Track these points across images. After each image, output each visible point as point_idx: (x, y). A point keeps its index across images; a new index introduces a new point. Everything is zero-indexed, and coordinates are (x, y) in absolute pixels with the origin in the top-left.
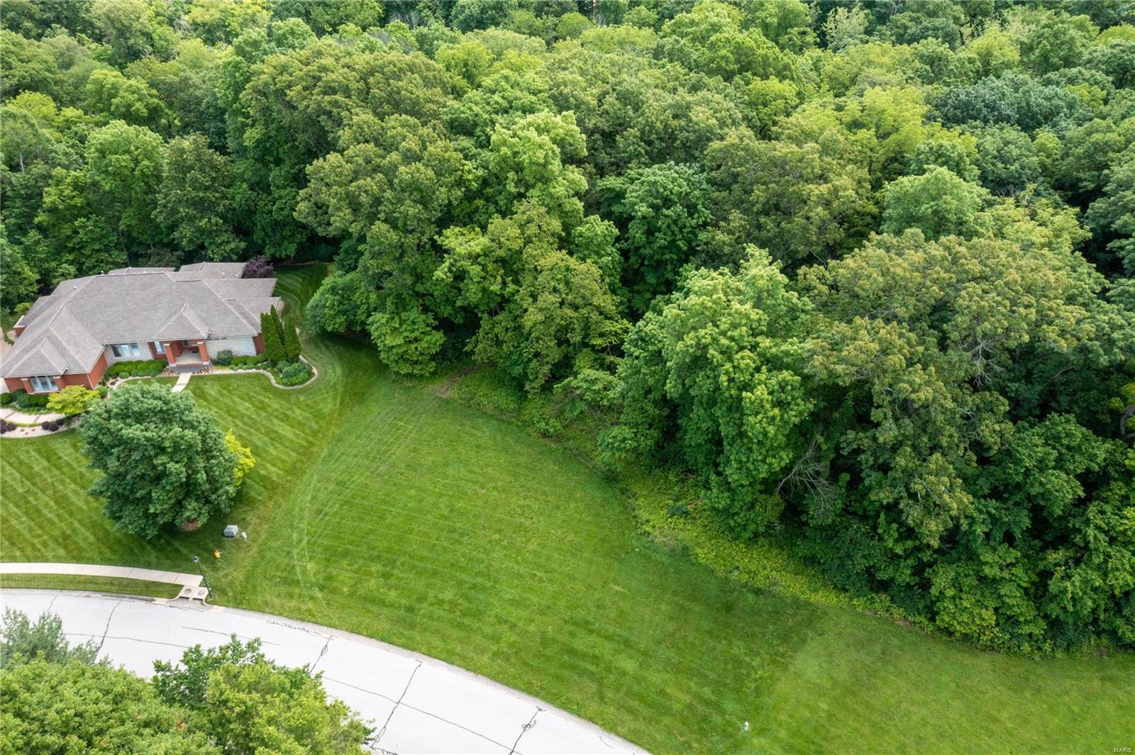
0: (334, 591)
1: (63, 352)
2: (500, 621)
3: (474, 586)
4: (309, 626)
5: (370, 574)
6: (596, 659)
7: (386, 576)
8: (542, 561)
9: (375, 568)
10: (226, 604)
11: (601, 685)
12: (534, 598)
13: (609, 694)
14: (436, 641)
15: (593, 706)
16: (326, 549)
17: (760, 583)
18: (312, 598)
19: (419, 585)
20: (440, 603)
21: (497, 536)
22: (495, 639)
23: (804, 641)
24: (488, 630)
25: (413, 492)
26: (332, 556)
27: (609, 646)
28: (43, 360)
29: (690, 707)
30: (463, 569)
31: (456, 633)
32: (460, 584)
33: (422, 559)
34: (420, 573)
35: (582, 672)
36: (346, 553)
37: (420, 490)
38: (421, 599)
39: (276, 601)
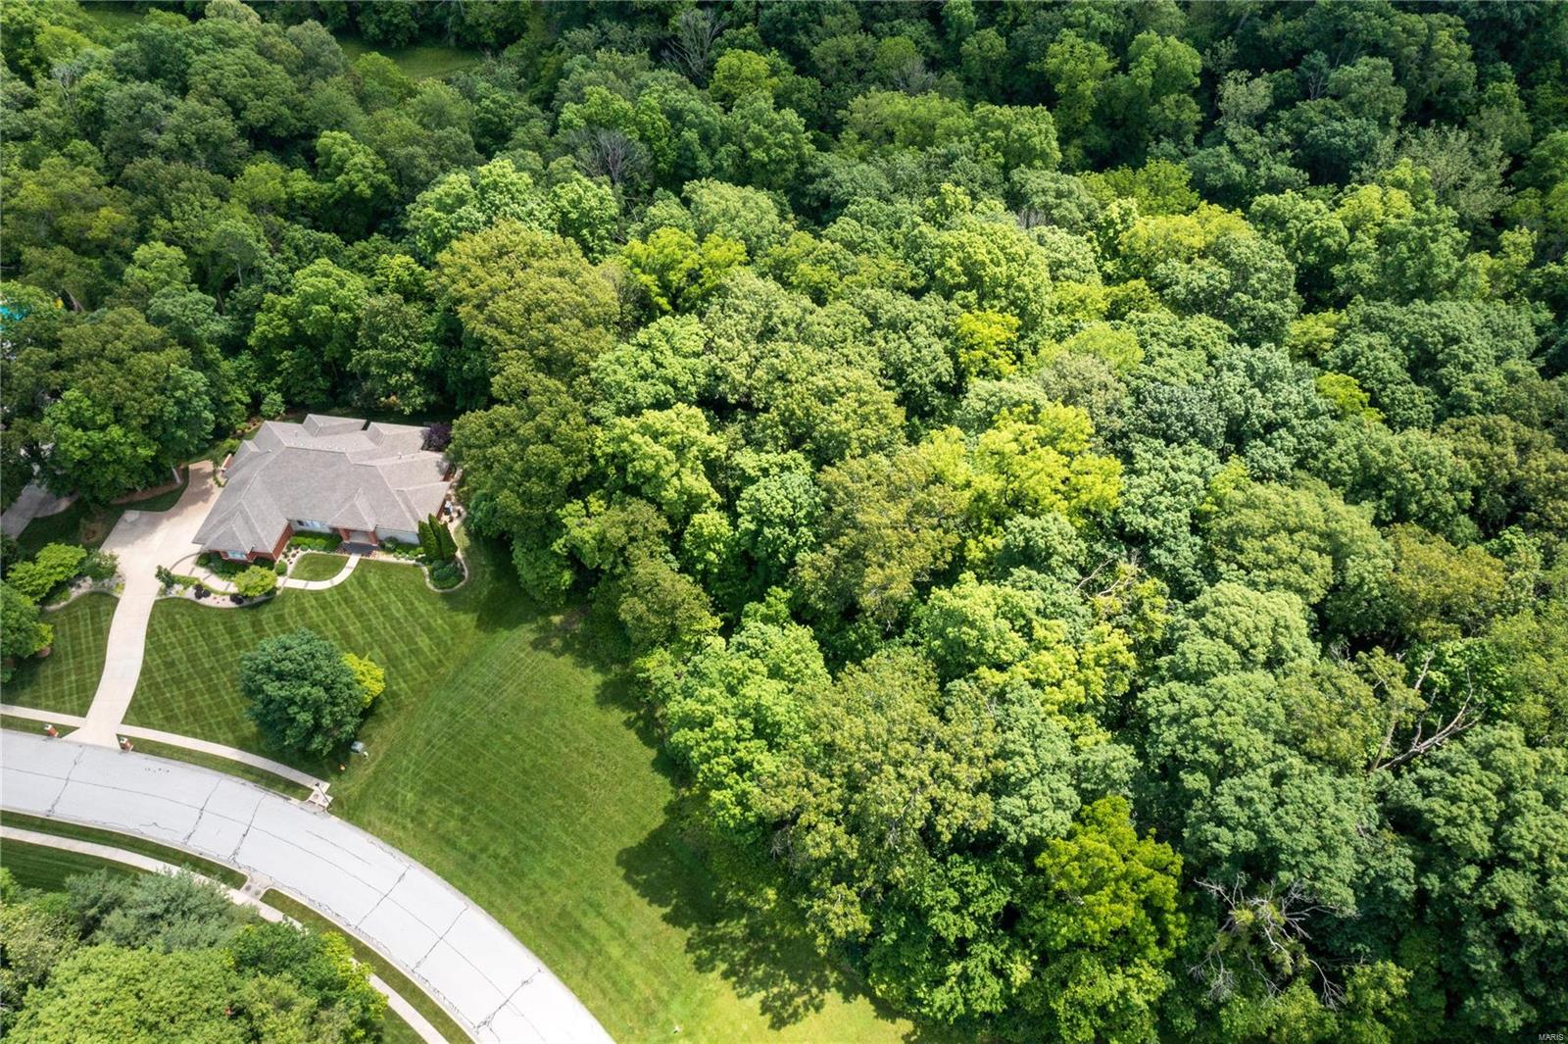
0: (422, 825)
1: (252, 530)
2: (536, 886)
3: (526, 849)
4: (397, 852)
5: (452, 815)
6: (594, 940)
7: (464, 820)
8: (586, 836)
9: (458, 810)
10: (341, 816)
11: (589, 963)
12: (567, 871)
13: (593, 972)
14: (484, 891)
15: (577, 978)
16: (426, 782)
18: (404, 828)
19: (484, 836)
20: (496, 857)
21: (560, 802)
22: (527, 900)
24: (525, 892)
25: (508, 738)
26: (430, 790)
27: (609, 931)
28: (233, 537)
29: (647, 1001)
30: (523, 830)
31: (499, 888)
32: (516, 843)
33: (495, 810)
34: (490, 824)
35: (580, 949)
36: (439, 790)
37: (515, 737)
38: (484, 850)
39: (378, 823)
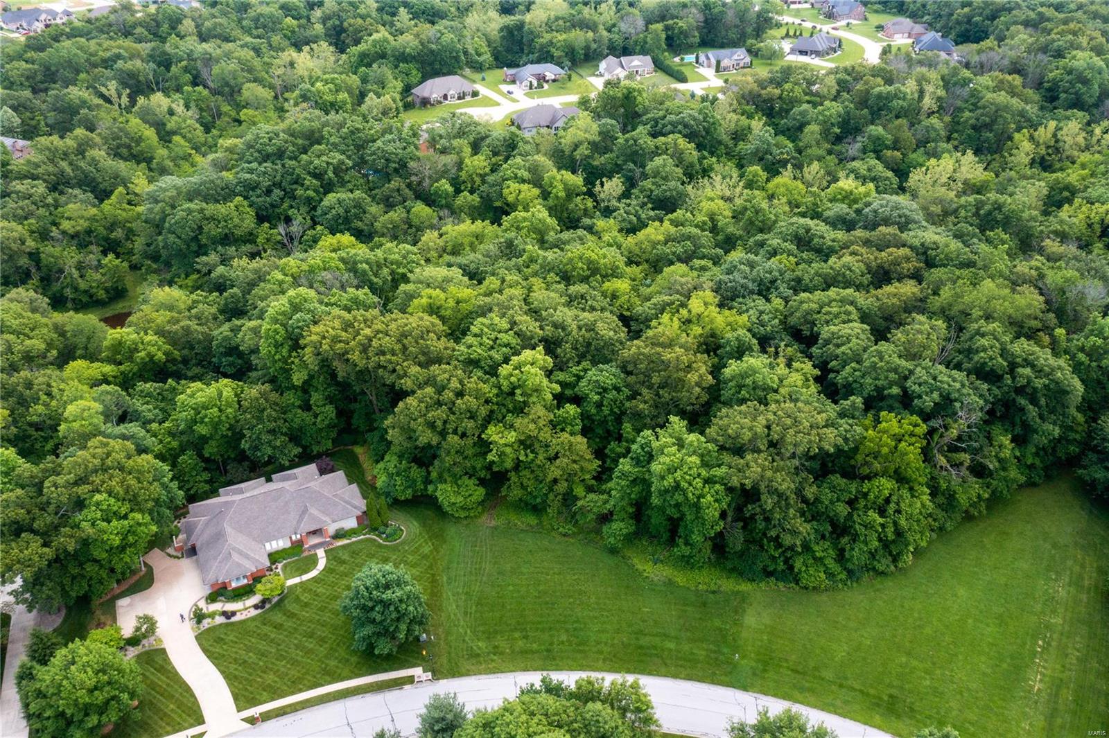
0: (502, 653)
1: (247, 557)
2: (598, 643)
3: (575, 629)
4: (499, 675)
5: (516, 639)
6: (655, 648)
7: (526, 637)
8: (602, 606)
9: (517, 635)
10: (446, 677)
11: (662, 659)
12: (608, 627)
13: (668, 662)
14: (570, 662)
15: (663, 670)
16: (484, 632)
17: (713, 588)
18: (492, 660)
19: (546, 636)
20: (563, 642)
21: (571, 600)
22: (601, 652)
23: (744, 611)
24: (594, 649)
25: (511, 588)
26: (490, 636)
27: (658, 639)
28: (239, 565)
29: (707, 656)
30: (565, 622)
31: (579, 656)
32: (567, 630)
33: (539, 623)
34: (543, 630)
35: (651, 655)
36: (496, 632)
37: (514, 585)
38: (552, 644)
39: (473, 668)
